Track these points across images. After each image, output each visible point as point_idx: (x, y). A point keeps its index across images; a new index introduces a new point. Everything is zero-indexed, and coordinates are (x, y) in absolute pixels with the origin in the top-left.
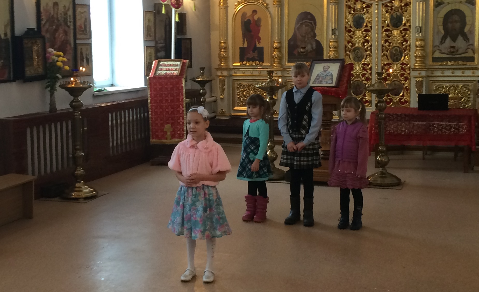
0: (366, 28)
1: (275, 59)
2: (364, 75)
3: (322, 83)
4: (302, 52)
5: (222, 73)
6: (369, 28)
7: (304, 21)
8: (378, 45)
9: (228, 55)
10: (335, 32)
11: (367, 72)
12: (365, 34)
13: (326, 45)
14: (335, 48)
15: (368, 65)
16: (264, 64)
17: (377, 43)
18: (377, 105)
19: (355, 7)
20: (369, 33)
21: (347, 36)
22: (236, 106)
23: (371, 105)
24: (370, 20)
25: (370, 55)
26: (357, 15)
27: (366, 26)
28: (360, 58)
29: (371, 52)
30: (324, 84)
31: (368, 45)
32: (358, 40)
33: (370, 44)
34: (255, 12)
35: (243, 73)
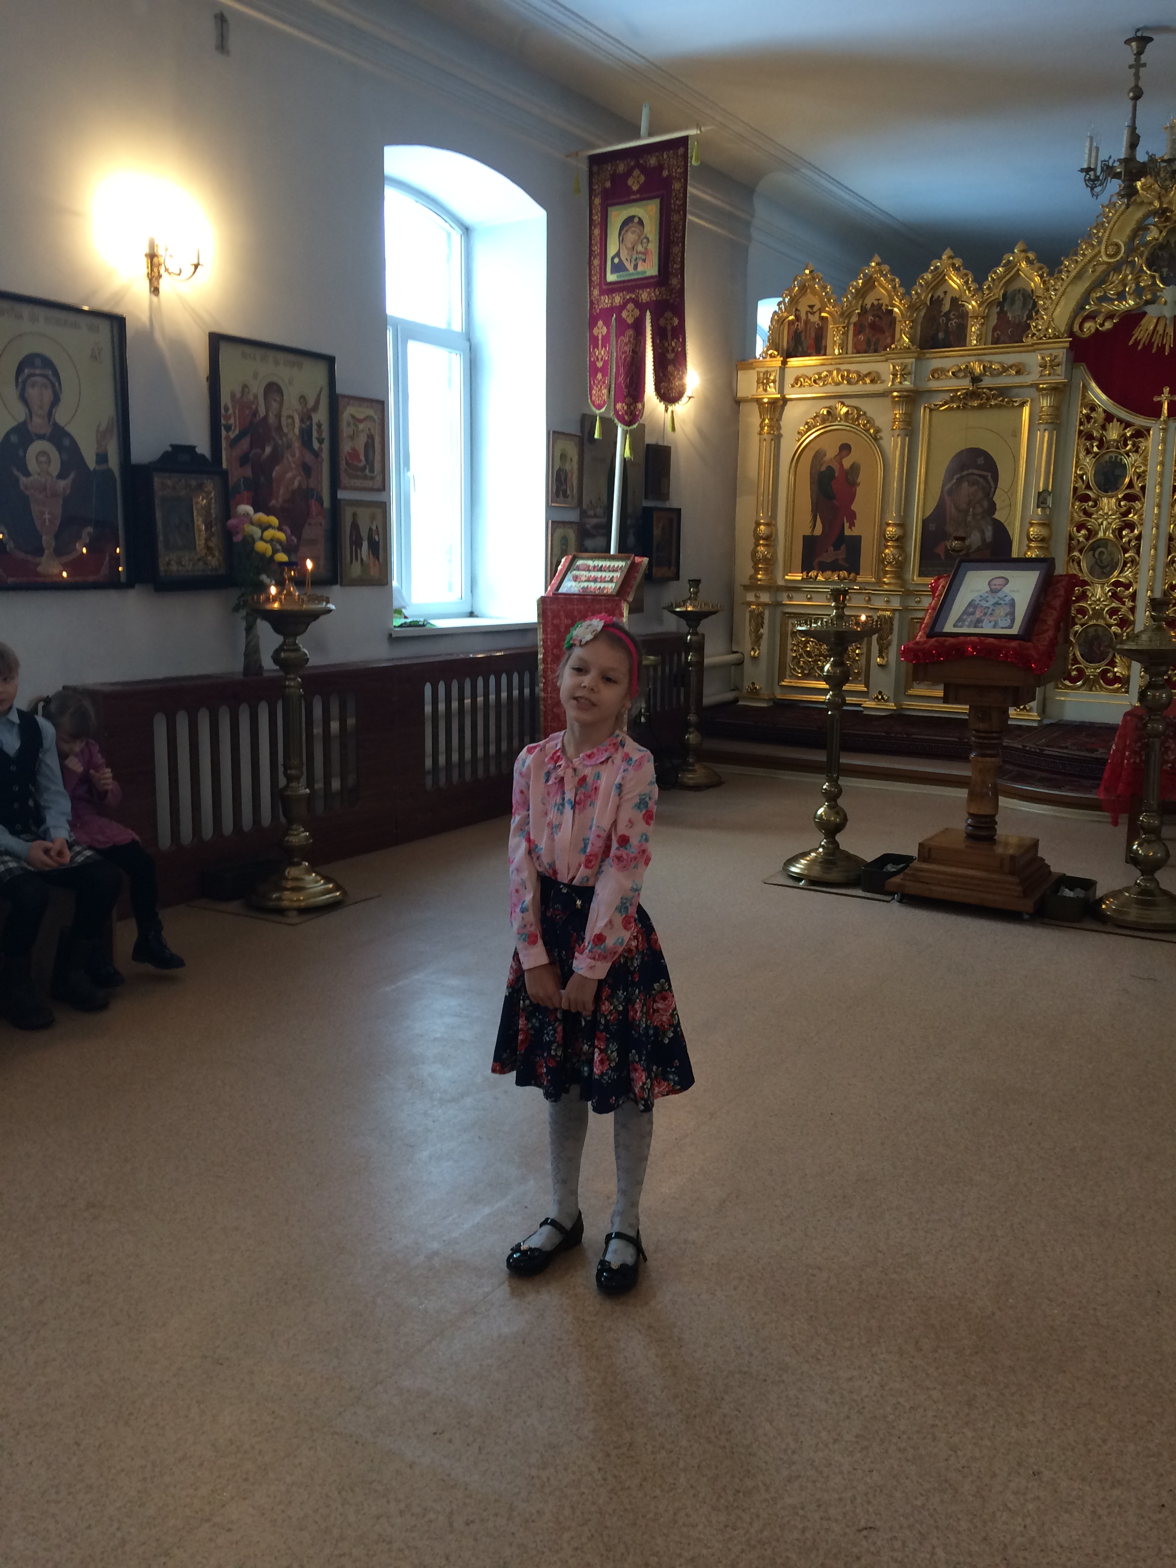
0: (1128, 491)
1: (886, 566)
2: (1113, 612)
3: (980, 625)
4: (956, 549)
5: (756, 596)
6: (1137, 490)
7: (965, 473)
8: (1157, 536)
9: (774, 555)
10: (1045, 499)
11: (1123, 603)
12: (1125, 506)
13: (1020, 532)
14: (1043, 540)
15: (1127, 586)
16: (859, 579)
17: (1154, 529)
18: (1142, 696)
19: (1102, 436)
20: (1137, 505)
21: (1077, 513)
22: (787, 676)
23: (1128, 688)
24: (1142, 469)
25: (1133, 562)
26: (1107, 457)
27: (1131, 485)
28: (1108, 569)
29: (1138, 553)
30: (987, 629)
31: (1131, 535)
32: (1105, 523)
33: (1136, 532)
34: (845, 448)
35: (810, 599)
